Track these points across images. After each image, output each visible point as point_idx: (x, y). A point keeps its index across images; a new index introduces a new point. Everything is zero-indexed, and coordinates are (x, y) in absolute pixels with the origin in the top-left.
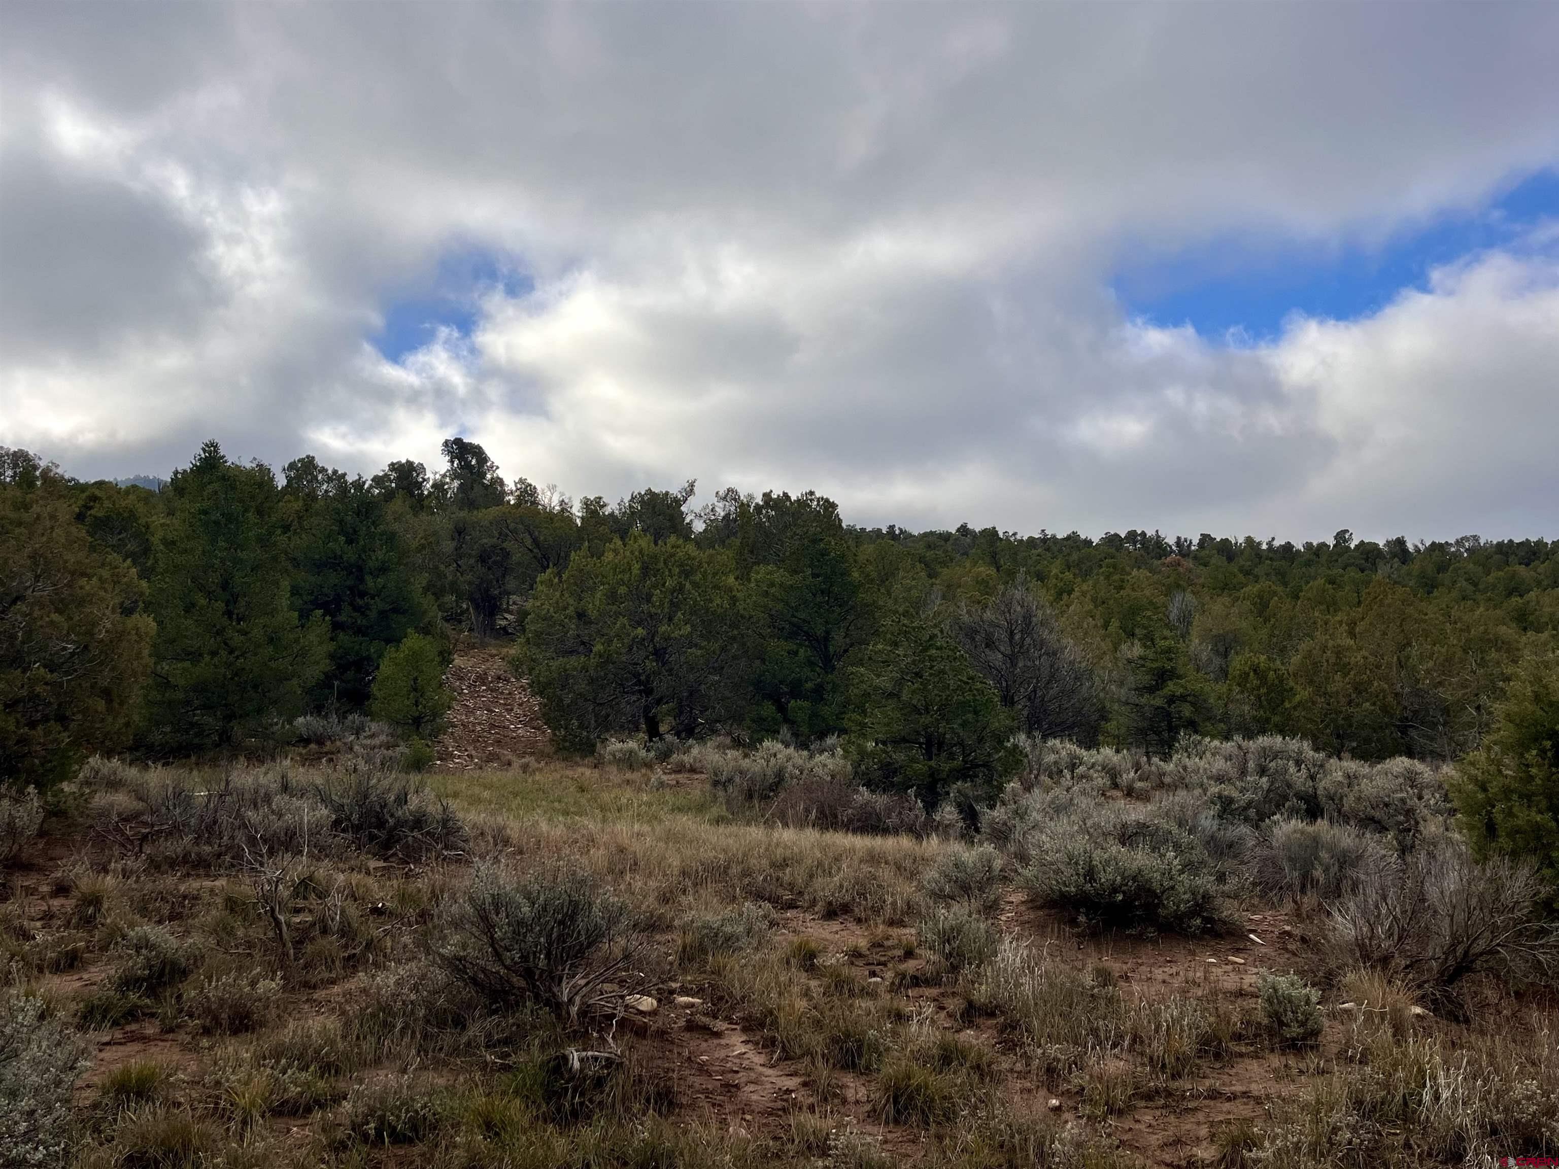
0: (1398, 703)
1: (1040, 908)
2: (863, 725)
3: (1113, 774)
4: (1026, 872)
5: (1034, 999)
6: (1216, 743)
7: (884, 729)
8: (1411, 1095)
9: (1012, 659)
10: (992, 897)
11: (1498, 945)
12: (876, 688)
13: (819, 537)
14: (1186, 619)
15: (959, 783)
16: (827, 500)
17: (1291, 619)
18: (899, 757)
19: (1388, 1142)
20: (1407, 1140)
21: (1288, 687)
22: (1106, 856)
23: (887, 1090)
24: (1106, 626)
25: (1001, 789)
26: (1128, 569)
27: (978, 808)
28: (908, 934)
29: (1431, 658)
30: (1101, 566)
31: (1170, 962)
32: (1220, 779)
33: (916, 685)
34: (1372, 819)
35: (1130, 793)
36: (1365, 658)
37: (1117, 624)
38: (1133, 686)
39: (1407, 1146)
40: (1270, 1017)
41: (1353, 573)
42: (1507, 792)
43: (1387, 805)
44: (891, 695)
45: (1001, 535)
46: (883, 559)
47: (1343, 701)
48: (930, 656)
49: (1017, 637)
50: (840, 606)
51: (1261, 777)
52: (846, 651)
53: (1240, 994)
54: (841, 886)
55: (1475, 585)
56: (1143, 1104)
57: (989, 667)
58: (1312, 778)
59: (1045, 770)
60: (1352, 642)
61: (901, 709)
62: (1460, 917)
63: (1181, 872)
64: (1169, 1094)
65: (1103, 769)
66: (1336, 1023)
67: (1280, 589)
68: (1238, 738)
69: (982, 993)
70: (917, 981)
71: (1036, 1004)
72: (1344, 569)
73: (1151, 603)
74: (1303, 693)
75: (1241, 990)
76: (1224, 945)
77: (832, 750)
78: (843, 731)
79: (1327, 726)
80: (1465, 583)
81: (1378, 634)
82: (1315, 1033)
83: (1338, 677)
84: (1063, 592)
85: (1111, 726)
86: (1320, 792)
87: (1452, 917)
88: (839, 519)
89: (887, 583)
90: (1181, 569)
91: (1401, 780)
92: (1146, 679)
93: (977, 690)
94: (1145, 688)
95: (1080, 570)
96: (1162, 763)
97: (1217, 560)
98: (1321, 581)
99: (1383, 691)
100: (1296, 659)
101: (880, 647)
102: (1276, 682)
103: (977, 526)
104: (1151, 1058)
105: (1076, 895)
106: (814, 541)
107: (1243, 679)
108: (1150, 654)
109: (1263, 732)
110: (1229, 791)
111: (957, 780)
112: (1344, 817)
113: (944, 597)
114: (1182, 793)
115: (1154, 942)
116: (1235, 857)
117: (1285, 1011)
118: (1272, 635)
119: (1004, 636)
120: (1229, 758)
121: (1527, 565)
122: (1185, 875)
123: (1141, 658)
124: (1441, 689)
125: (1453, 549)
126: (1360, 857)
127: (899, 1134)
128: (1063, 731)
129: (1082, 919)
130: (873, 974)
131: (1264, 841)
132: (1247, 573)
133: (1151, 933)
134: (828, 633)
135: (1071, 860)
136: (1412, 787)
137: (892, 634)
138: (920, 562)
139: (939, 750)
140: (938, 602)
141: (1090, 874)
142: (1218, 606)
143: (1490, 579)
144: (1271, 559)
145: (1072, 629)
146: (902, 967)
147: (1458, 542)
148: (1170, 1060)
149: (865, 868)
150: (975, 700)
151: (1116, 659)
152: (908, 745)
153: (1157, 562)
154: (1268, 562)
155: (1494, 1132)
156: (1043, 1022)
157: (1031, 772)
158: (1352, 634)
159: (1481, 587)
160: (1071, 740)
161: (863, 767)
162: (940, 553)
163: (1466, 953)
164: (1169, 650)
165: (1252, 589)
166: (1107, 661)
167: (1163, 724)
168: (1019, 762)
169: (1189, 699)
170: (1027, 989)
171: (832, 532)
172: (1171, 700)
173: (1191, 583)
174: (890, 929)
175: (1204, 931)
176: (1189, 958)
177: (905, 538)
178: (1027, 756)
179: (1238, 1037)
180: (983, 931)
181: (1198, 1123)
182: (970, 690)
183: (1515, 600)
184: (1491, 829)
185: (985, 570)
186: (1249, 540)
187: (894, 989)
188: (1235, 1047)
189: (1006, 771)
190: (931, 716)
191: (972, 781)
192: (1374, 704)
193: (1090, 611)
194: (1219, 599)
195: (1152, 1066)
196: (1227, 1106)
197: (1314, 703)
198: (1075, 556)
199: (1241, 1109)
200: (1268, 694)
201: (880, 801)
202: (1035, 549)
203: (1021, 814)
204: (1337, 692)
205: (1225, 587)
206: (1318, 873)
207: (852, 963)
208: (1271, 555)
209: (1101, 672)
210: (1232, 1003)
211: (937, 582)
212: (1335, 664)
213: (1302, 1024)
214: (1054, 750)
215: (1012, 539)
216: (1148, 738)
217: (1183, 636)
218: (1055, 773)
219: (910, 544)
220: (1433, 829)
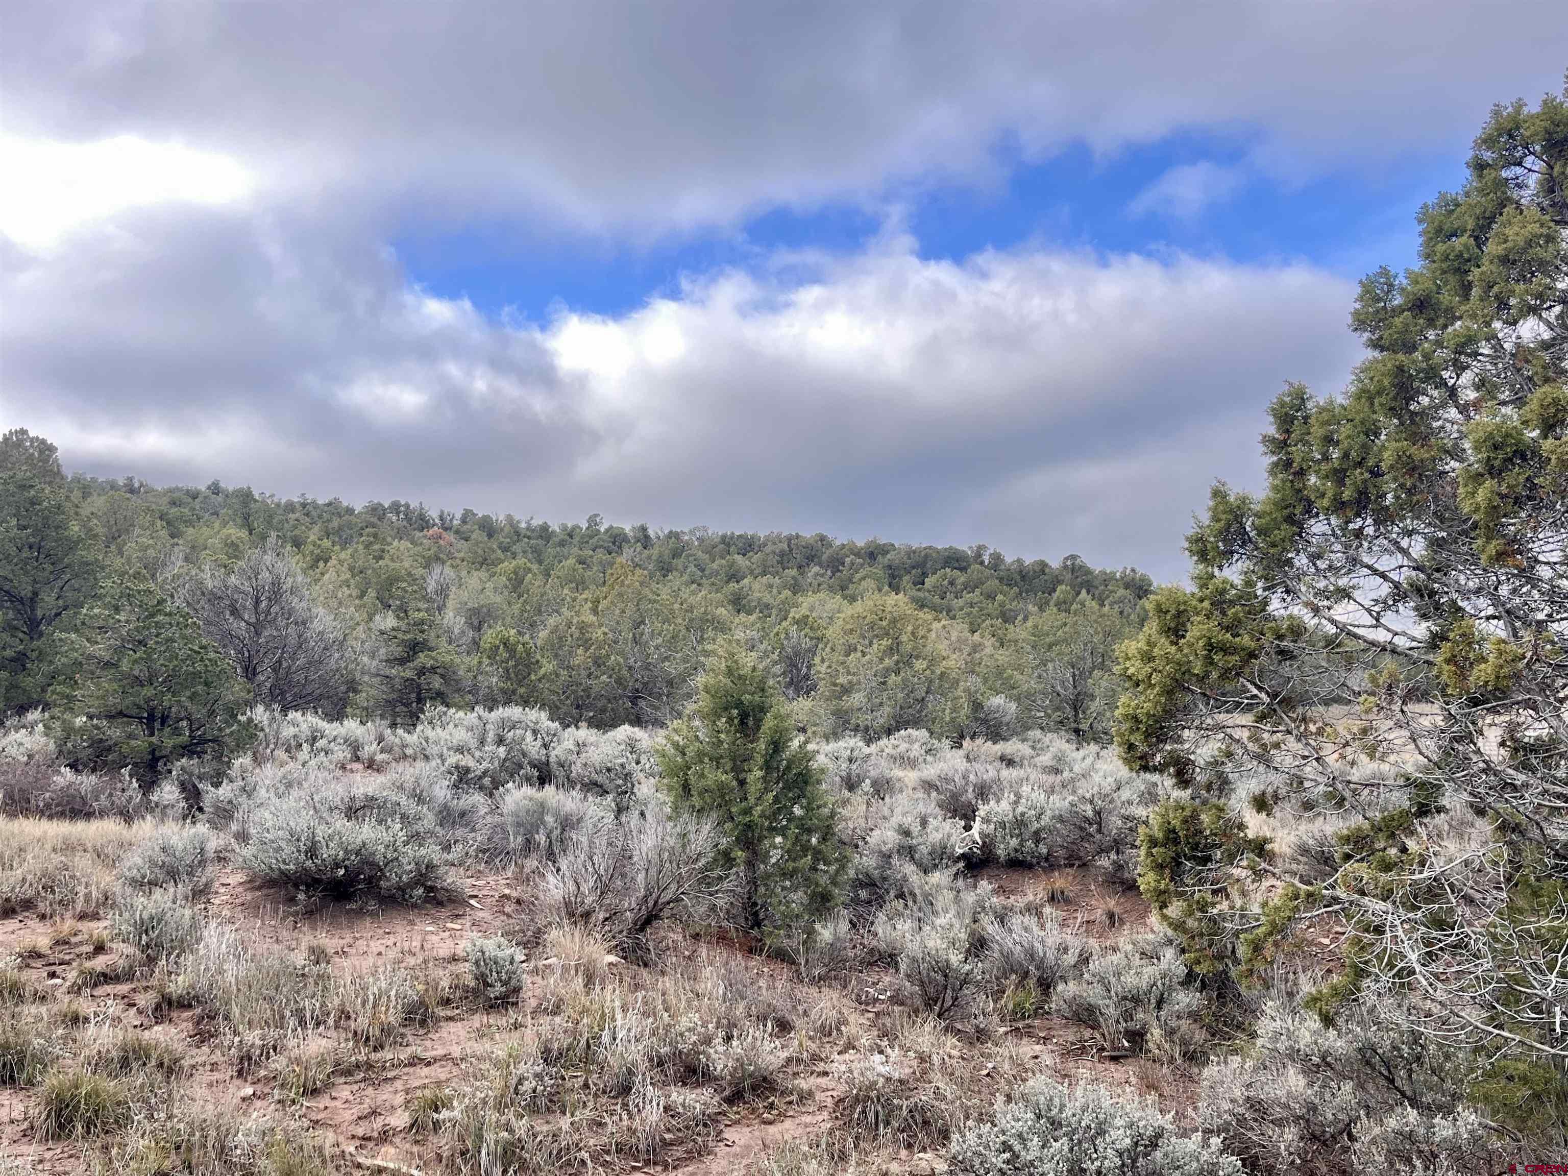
0: (632, 676)
1: (259, 888)
2: (70, 698)
3: (355, 747)
4: (244, 852)
5: (237, 984)
6: (461, 714)
7: (96, 703)
8: (593, 1038)
9: (257, 629)
10: (204, 880)
11: (683, 893)
12: (90, 657)
13: (28, 483)
14: (443, 591)
15: (184, 760)
16: (43, 442)
17: (542, 596)
18: (114, 733)
19: (568, 1085)
20: (586, 1080)
21: (533, 660)
22: (330, 831)
23: (47, 1104)
24: (361, 596)
25: (229, 764)
26: (389, 539)
27: (200, 786)
28: (98, 929)
29: (660, 634)
30: (361, 535)
31: (389, 933)
32: (460, 750)
33: (138, 655)
34: (596, 784)
35: (371, 765)
36: (605, 634)
37: (374, 594)
38: (384, 658)
39: (586, 1086)
40: (477, 979)
41: (601, 555)
42: (701, 755)
43: (609, 770)
44: (108, 665)
45: (257, 497)
46: (115, 513)
47: (584, 673)
48: (156, 623)
49: (264, 604)
50: (53, 564)
51: (498, 746)
52: (58, 614)
53: (454, 959)
54: (24, 880)
55: (703, 570)
56: (343, 1080)
57: (228, 637)
58: (545, 746)
59: (283, 744)
60: (595, 618)
61: (120, 680)
62: (653, 872)
63: (406, 843)
64: (370, 1066)
65: (345, 742)
66: (538, 979)
67: (535, 567)
68: (479, 709)
69: (178, 985)
70: (106, 978)
71: (239, 990)
72: (594, 551)
73: (409, 574)
74: (548, 667)
75: (454, 955)
76: (445, 912)
77: (33, 726)
78: (46, 707)
79: (567, 698)
80: (694, 569)
81: (617, 612)
82: (517, 990)
83: (580, 651)
84: (321, 559)
85: (361, 699)
86: (552, 759)
87: (647, 870)
88: (58, 466)
89: (119, 540)
90: (441, 542)
91: (623, 747)
92: (398, 651)
93: (210, 660)
94: (396, 659)
95: (340, 537)
96: (406, 735)
97: (479, 535)
98: (571, 561)
99: (619, 664)
100: (543, 634)
101: (96, 611)
102: (524, 655)
103: (229, 486)
104: (355, 1033)
105: (296, 872)
106: (23, 487)
107: (493, 653)
108: (403, 625)
109: (506, 704)
110: (467, 761)
111: (183, 756)
112: (570, 783)
113: (187, 559)
114: (420, 764)
115: (373, 915)
116: (467, 825)
117: (491, 971)
118: (523, 611)
119: (249, 603)
120: (470, 729)
121: (744, 555)
122: (410, 846)
123: (393, 629)
124: (667, 664)
125: (686, 538)
126: (580, 820)
127: (59, 1151)
128: (308, 703)
129: (301, 896)
130: (53, 975)
131: (495, 809)
132: (505, 549)
133: (372, 906)
134: (35, 594)
135: (294, 837)
136: (631, 753)
137: (113, 597)
138: (161, 518)
139: (163, 724)
140: (179, 564)
141: (312, 851)
142: (474, 580)
143: (715, 566)
144: (529, 538)
145: (326, 598)
146: (88, 964)
147: (692, 532)
148: (375, 1032)
149: (57, 859)
150: (207, 671)
151: (370, 629)
152: (125, 719)
153: (418, 534)
154: (526, 540)
155: (660, 1064)
156: (243, 1009)
157: (268, 746)
158: (595, 611)
159: (707, 572)
160: (317, 713)
161: (69, 745)
162: (186, 510)
163: (656, 902)
164: (422, 622)
165: (508, 565)
166: (360, 631)
167: (413, 696)
168: (253, 736)
169: (438, 671)
170: (230, 977)
171: (48, 479)
172: (422, 672)
173: (451, 556)
174: (79, 924)
175: (427, 900)
176: (408, 928)
177: (146, 492)
178: (262, 730)
179: (446, 1002)
180: (187, 917)
181: (396, 1092)
182: (202, 660)
183: (733, 586)
184: (686, 788)
185: (236, 533)
186: (509, 518)
187: (76, 990)
188: (441, 1012)
189: (238, 746)
190: (155, 689)
191: (199, 758)
192: (610, 677)
193: (347, 581)
194: (475, 574)
195: (357, 1042)
196: (426, 1071)
197: (557, 675)
198: (335, 523)
199: (439, 1072)
200: (516, 666)
201: (87, 782)
202: (293, 512)
203: (248, 792)
204: (579, 665)
205: (484, 562)
206: (541, 838)
207: (28, 966)
208: (529, 533)
209: (354, 643)
210: (445, 968)
211: (180, 542)
212: (578, 639)
213: (505, 983)
214: (295, 724)
215: (269, 501)
216: (397, 710)
217: (439, 609)
218: (292, 748)
219: (151, 499)
220: (645, 790)
